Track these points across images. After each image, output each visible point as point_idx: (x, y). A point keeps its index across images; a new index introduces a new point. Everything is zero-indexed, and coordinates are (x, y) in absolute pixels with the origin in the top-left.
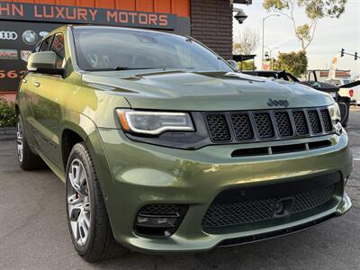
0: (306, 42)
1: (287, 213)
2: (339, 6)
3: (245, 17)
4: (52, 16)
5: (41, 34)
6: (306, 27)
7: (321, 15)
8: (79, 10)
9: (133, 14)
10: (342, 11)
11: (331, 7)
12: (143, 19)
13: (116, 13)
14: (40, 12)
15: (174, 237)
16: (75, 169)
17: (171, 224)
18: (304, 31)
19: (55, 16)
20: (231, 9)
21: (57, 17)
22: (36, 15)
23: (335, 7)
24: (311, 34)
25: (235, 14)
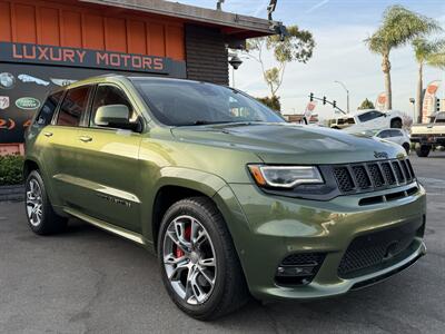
0: (275, 86)
1: (390, 256)
2: (307, 50)
3: (240, 63)
4: (34, 57)
5: (20, 77)
6: (275, 71)
7: (290, 58)
8: (65, 51)
9: (126, 57)
10: (310, 55)
11: (299, 51)
12: (137, 62)
13: (106, 55)
14: (20, 52)
15: (313, 284)
16: (179, 227)
17: (308, 273)
18: (272, 76)
19: (38, 56)
20: (227, 54)
21: (40, 58)
22: (15, 56)
23: (303, 52)
24: (279, 78)
25: (230, 59)
